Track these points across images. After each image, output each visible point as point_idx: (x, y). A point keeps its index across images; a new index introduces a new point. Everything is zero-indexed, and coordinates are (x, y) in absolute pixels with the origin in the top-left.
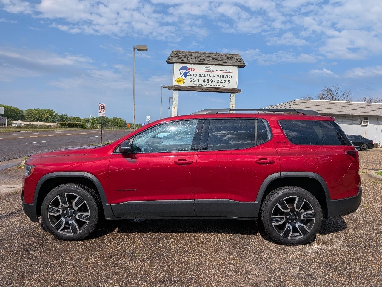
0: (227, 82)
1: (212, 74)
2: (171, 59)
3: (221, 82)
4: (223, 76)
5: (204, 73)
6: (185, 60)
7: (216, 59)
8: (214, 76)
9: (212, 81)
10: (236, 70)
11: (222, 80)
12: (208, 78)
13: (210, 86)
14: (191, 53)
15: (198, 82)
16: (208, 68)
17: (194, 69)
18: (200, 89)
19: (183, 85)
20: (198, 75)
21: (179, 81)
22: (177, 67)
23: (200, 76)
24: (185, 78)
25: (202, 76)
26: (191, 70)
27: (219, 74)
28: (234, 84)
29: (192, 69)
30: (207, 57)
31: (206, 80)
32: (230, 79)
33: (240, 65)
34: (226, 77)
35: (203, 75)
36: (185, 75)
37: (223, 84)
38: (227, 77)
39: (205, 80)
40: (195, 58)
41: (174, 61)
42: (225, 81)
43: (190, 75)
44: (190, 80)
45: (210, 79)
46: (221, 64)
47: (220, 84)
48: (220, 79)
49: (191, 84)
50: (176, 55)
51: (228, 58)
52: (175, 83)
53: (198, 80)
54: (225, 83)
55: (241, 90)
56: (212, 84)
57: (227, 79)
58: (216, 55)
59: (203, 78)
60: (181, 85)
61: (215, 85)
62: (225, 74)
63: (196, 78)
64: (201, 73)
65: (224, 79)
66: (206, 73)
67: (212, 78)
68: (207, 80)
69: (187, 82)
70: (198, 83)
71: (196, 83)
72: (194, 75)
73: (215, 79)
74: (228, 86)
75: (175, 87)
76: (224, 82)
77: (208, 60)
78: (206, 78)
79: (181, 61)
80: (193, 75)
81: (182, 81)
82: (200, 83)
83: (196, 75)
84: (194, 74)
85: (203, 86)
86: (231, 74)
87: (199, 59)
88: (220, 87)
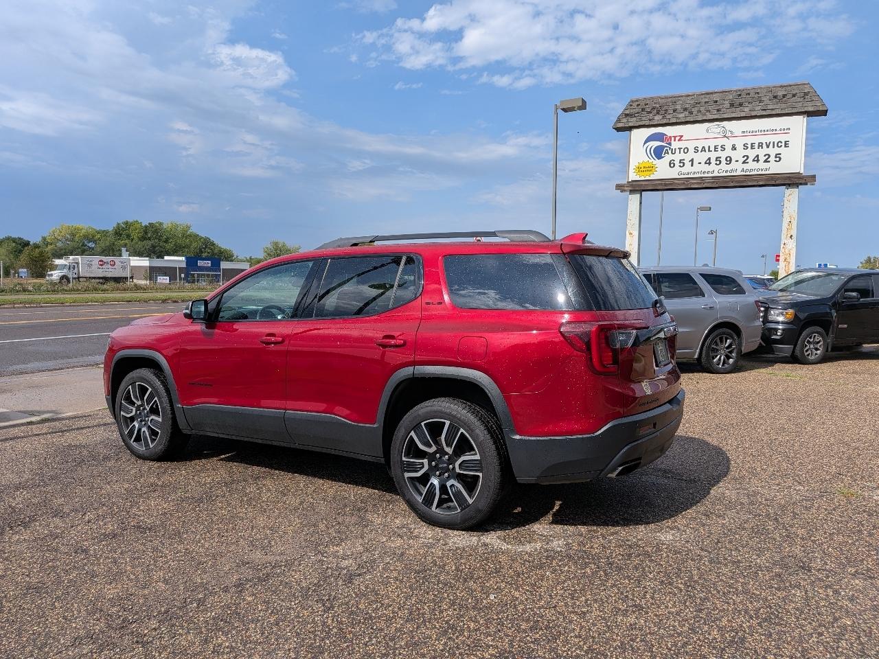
0: (772, 159)
1: (728, 144)
2: (625, 120)
3: (754, 160)
4: (760, 145)
5: (706, 144)
6: (658, 119)
7: (741, 105)
8: (734, 148)
9: (731, 160)
10: (798, 125)
11: (758, 156)
12: (719, 154)
13: (724, 174)
14: (675, 99)
15: (692, 165)
16: (718, 130)
17: (682, 136)
18: (698, 183)
19: (652, 177)
20: (692, 150)
21: (642, 169)
22: (639, 135)
23: (698, 151)
24: (657, 162)
25: (703, 149)
26: (673, 139)
27: (749, 140)
28: (793, 162)
29: (675, 137)
30: (716, 102)
31: (713, 161)
32: (782, 150)
33: (811, 109)
34: (768, 147)
35: (704, 147)
36: (659, 153)
37: (761, 165)
38: (771, 144)
39: (709, 159)
40: (685, 109)
41: (631, 124)
42: (765, 156)
43: (670, 152)
44: (670, 164)
45: (723, 155)
46: (753, 114)
47: (752, 165)
48: (752, 154)
49: (673, 174)
50: (637, 110)
51: (775, 97)
52: (633, 176)
53: (692, 161)
54: (766, 161)
55: (814, 177)
56: (729, 167)
57: (773, 151)
58: (740, 95)
59: (703, 157)
60: (648, 178)
61: (737, 169)
62: (764, 139)
63: (687, 158)
64: (700, 145)
65: (762, 153)
66: (712, 143)
67: (728, 152)
68: (717, 158)
69: (663, 170)
70: (693, 169)
71: (688, 168)
72: (682, 150)
73: (738, 155)
74: (774, 168)
75: (632, 186)
76: (762, 158)
77: (718, 110)
78: (713, 155)
79: (647, 123)
80: (678, 151)
81: (651, 168)
82: (697, 168)
83: (686, 150)
84: (680, 149)
85: (706, 175)
86: (783, 138)
87: (695, 110)
88: (751, 174)
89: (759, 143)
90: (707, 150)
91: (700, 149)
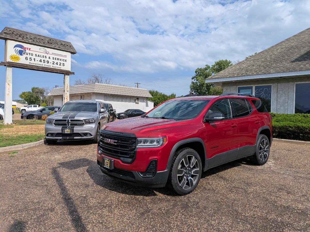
0: (62, 64)
1: (48, 56)
2: (4, 35)
3: (56, 64)
4: (58, 59)
5: (40, 54)
6: (20, 39)
7: (51, 43)
8: (49, 58)
9: (48, 62)
10: (69, 54)
11: (57, 63)
12: (44, 59)
13: (46, 67)
14: (27, 33)
15: (35, 61)
16: (44, 50)
17: (30, 49)
18: (37, 68)
19: (18, 62)
20: (34, 55)
21: (14, 58)
22: (11, 44)
23: (37, 56)
24: (20, 56)
25: (39, 56)
26: (26, 49)
27: (55, 57)
28: (67, 67)
29: (27, 48)
30: (42, 39)
31: (42, 61)
32: (64, 62)
33: (73, 51)
34: (60, 60)
35: (39, 55)
36: (21, 53)
37: (58, 66)
39: (41, 60)
40: (31, 39)
41: (7, 37)
42: (60, 63)
43: (25, 54)
44: (26, 58)
45: (46, 60)
46: (56, 48)
47: (55, 65)
48: (56, 61)
49: (27, 62)
50: (9, 32)
51: (62, 44)
52: (9, 60)
53: (34, 59)
54: (60, 65)
55: (74, 73)
56: (48, 64)
57: (62, 62)
58: (50, 40)
59: (39, 59)
60: (16, 62)
61: (51, 66)
62: (59, 57)
63: (33, 57)
64: (38, 54)
66: (42, 54)
68: (44, 60)
69: (22, 60)
70: (35, 62)
71: (33, 61)
72: (30, 54)
73: (51, 61)
74: (63, 68)
75: (9, 64)
76: (59, 64)
77: (44, 43)
78: (43, 59)
79: (16, 39)
80: (29, 54)
81: (18, 58)
82: (36, 62)
83: (32, 54)
84: (30, 53)
85: (40, 66)
86: (65, 59)
87: (35, 40)
88: (55, 68)
89: (58, 58)
90: (40, 56)
91: (37, 55)
